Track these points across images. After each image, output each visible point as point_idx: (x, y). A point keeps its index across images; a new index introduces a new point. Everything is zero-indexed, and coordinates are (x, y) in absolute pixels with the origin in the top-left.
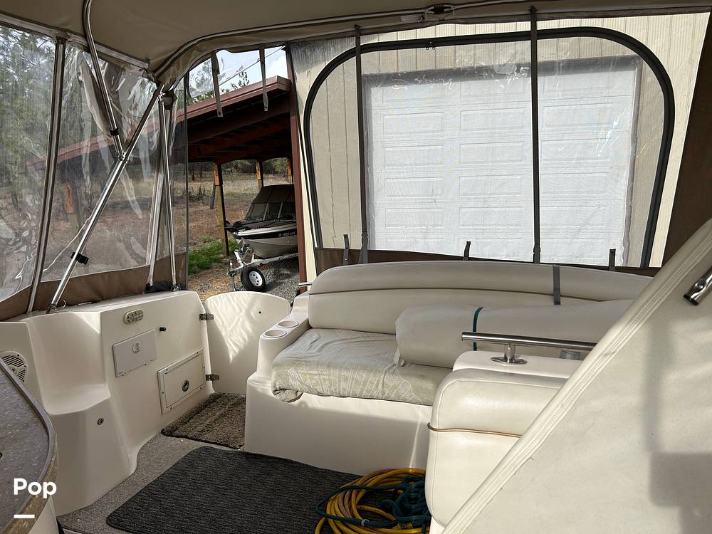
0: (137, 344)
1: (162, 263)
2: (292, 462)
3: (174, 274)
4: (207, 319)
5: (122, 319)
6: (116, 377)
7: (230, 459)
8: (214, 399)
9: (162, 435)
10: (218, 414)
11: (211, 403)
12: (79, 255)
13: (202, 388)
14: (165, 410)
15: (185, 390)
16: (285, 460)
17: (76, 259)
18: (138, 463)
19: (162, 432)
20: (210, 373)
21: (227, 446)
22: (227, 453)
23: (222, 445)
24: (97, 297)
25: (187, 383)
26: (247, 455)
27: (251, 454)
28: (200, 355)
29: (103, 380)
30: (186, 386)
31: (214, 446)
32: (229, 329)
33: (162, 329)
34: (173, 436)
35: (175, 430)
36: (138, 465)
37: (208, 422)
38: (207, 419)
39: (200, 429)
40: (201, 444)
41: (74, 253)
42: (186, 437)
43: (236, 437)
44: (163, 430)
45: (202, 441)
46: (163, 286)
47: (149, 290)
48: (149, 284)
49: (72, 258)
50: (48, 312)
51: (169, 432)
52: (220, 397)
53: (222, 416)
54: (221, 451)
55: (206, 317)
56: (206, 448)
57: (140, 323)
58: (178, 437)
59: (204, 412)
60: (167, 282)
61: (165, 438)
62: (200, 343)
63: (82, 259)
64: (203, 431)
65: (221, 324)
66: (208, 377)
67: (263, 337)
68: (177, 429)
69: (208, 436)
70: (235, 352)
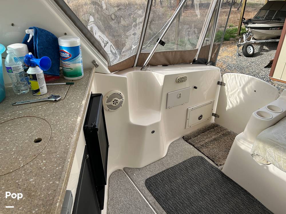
0: (180, 94)
1: (205, 49)
2: (249, 194)
3: (210, 56)
4: (221, 85)
5: (175, 80)
6: (166, 108)
7: (213, 171)
8: (213, 127)
9: (182, 139)
10: (213, 137)
11: (211, 128)
12: (161, 40)
13: (209, 119)
14: (187, 127)
15: (199, 119)
16: (246, 191)
17: (159, 43)
18: (168, 151)
19: (183, 137)
20: (215, 113)
21: (213, 161)
22: (212, 167)
23: (211, 160)
24: (167, 63)
25: (201, 116)
26: (223, 175)
27: (225, 176)
28: (212, 103)
29: (160, 110)
30: (200, 118)
31: (206, 158)
32: (230, 93)
33: (195, 88)
34: (188, 142)
35: (189, 139)
36: (167, 153)
37: (207, 141)
38: (207, 138)
39: (202, 143)
40: (200, 154)
41: (159, 39)
42: (194, 146)
43: (219, 158)
44: (184, 137)
45: (201, 152)
46: (203, 61)
47: (195, 62)
48: (195, 59)
49: (157, 41)
50: (141, 70)
51: (186, 139)
52: (217, 126)
53: (215, 139)
54: (209, 164)
55: (221, 83)
56: (202, 158)
57: (184, 83)
58: (190, 143)
59: (206, 133)
60: (205, 59)
61: (184, 141)
62: (214, 96)
63: (162, 43)
64: (203, 146)
65: (227, 89)
66: (213, 114)
67: (254, 114)
68: (191, 139)
69: (204, 150)
70: (230, 107)
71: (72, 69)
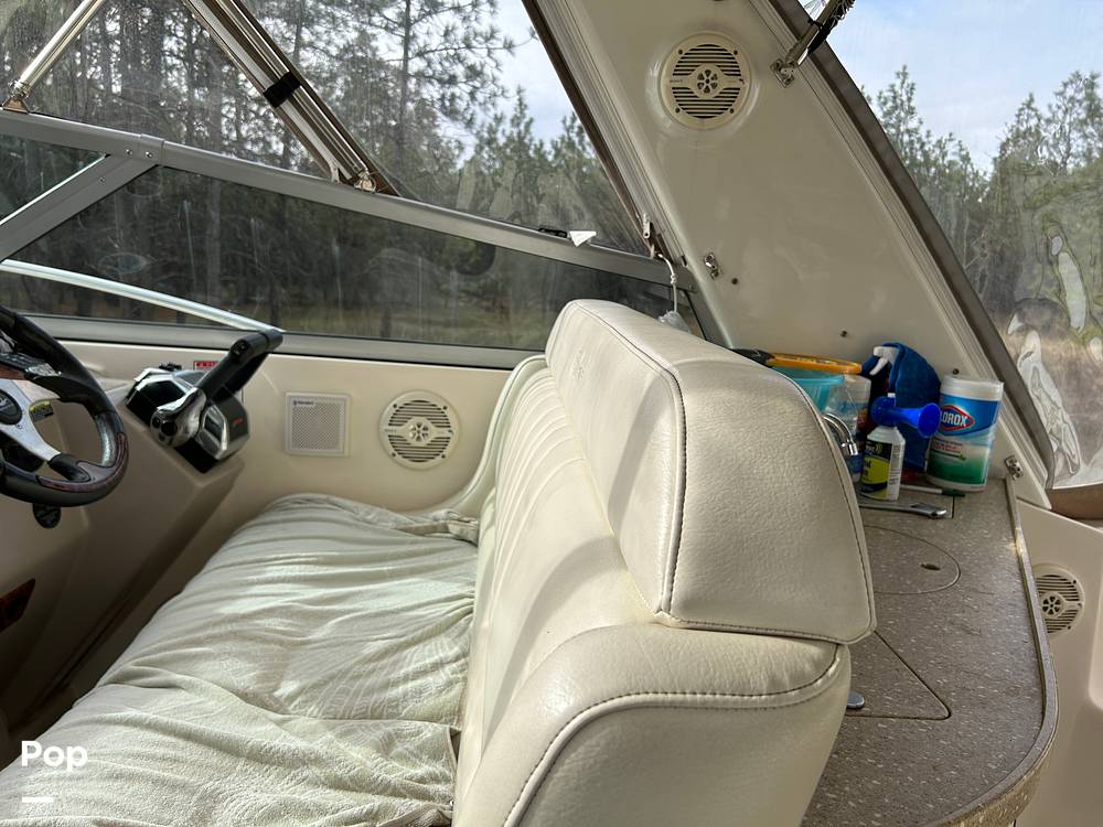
71: (964, 459)
